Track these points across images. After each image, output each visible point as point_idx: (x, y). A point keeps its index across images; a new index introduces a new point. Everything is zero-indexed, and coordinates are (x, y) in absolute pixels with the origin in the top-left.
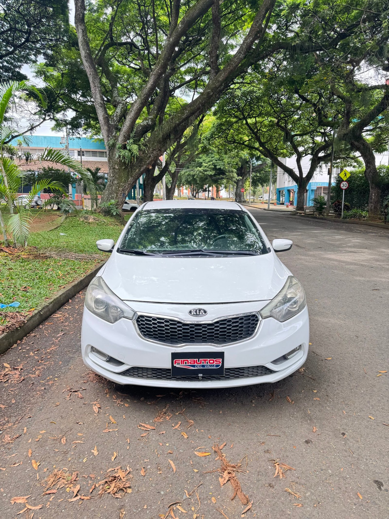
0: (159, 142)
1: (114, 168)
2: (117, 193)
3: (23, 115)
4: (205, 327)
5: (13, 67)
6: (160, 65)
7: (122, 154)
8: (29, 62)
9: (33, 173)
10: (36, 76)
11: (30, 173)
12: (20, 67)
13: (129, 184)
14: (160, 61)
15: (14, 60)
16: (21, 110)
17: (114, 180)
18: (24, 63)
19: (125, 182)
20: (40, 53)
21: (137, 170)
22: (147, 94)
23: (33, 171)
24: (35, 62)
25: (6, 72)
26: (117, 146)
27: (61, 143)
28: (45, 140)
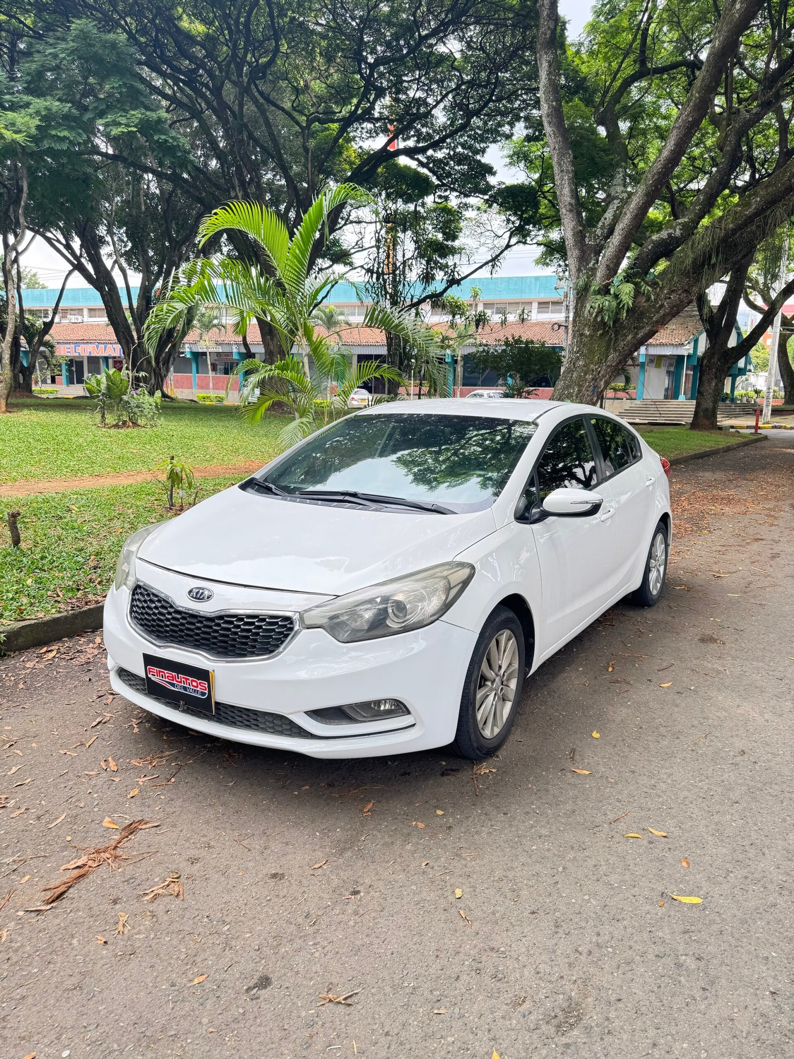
0: (685, 274)
1: (582, 335)
2: (580, 386)
3: (483, 240)
4: (201, 622)
5: (473, 153)
6: (691, 104)
7: (597, 305)
8: (499, 138)
9: (486, 348)
10: (510, 163)
11: (481, 349)
12: (483, 151)
13: (609, 366)
14: (692, 95)
15: (475, 139)
16: (479, 231)
17: (578, 359)
18: (491, 142)
19: (600, 362)
20: (518, 119)
21: (630, 337)
22: (659, 173)
23: (486, 345)
24: (509, 137)
25: (459, 164)
26: (592, 288)
27: (556, 289)
28: (535, 284)
